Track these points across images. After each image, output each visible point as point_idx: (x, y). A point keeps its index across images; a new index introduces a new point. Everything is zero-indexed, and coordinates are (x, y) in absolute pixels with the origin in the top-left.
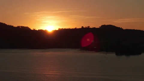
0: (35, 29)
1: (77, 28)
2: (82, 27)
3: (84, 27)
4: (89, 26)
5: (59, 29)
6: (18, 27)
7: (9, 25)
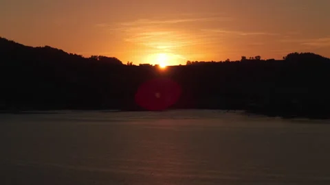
0: (131, 64)
1: (230, 61)
2: (243, 58)
3: (248, 58)
4: (259, 57)
5: (188, 62)
6: (93, 58)
7: (71, 54)
